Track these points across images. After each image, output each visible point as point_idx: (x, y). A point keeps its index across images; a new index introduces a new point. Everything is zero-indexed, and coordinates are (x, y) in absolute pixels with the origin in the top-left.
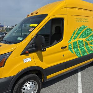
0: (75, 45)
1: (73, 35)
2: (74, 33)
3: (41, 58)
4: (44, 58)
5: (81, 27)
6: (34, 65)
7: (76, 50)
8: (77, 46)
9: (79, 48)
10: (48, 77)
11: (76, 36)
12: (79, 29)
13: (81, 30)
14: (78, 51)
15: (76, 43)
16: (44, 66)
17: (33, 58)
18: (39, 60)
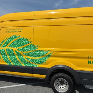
0: (2, 52)
1: (1, 44)
2: (3, 42)
5: (11, 37)
7: (5, 57)
8: (4, 53)
9: (8, 56)
11: (5, 44)
12: (9, 38)
13: (11, 39)
14: (6, 58)
15: (4, 51)
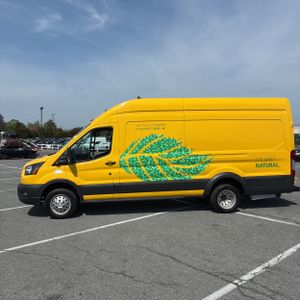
3: (75, 172)
4: (79, 173)
6: (65, 177)
10: (86, 197)
16: (79, 181)
17: (64, 170)
18: (71, 173)
